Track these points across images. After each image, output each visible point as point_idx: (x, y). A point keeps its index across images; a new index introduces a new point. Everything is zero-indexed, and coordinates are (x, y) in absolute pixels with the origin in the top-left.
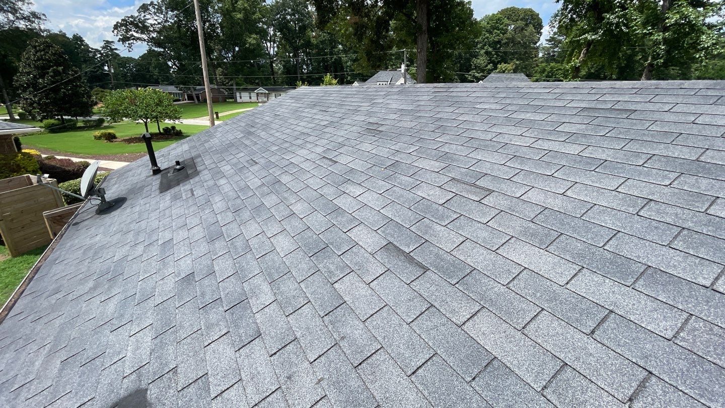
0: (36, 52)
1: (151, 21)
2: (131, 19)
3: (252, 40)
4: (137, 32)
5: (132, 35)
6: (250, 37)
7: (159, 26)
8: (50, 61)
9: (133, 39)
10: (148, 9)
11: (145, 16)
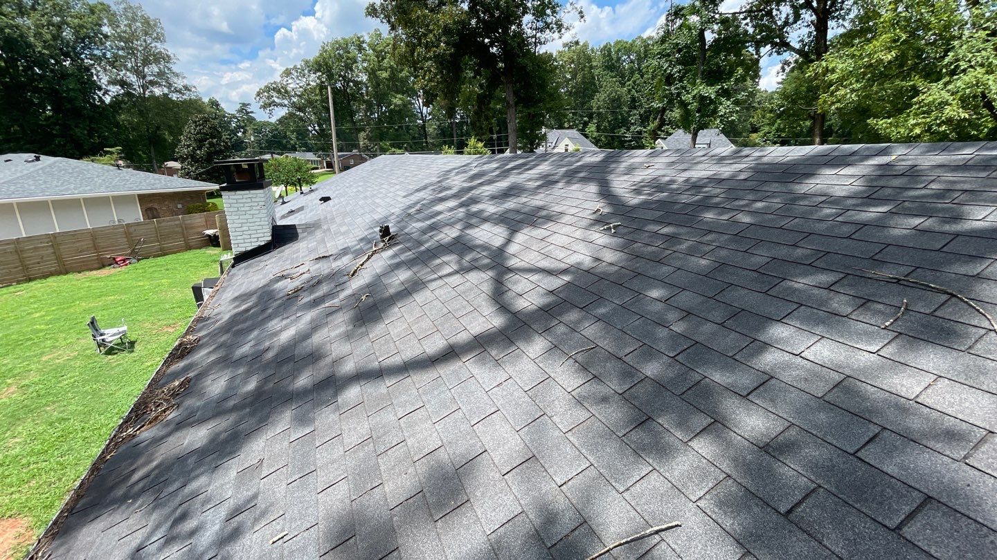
0: (196, 126)
1: (292, 86)
2: (273, 85)
3: (397, 100)
4: (278, 98)
5: (274, 101)
6: (396, 98)
7: (301, 89)
8: (207, 135)
9: (274, 106)
10: (291, 73)
11: (287, 81)
